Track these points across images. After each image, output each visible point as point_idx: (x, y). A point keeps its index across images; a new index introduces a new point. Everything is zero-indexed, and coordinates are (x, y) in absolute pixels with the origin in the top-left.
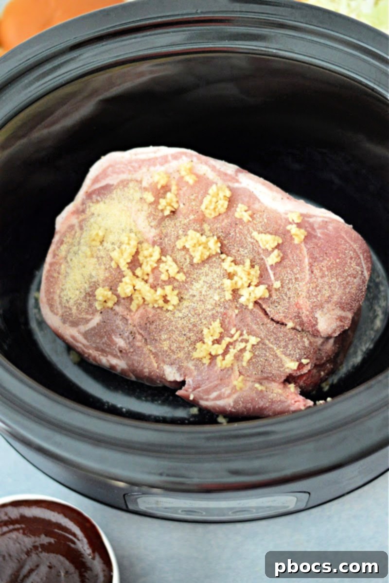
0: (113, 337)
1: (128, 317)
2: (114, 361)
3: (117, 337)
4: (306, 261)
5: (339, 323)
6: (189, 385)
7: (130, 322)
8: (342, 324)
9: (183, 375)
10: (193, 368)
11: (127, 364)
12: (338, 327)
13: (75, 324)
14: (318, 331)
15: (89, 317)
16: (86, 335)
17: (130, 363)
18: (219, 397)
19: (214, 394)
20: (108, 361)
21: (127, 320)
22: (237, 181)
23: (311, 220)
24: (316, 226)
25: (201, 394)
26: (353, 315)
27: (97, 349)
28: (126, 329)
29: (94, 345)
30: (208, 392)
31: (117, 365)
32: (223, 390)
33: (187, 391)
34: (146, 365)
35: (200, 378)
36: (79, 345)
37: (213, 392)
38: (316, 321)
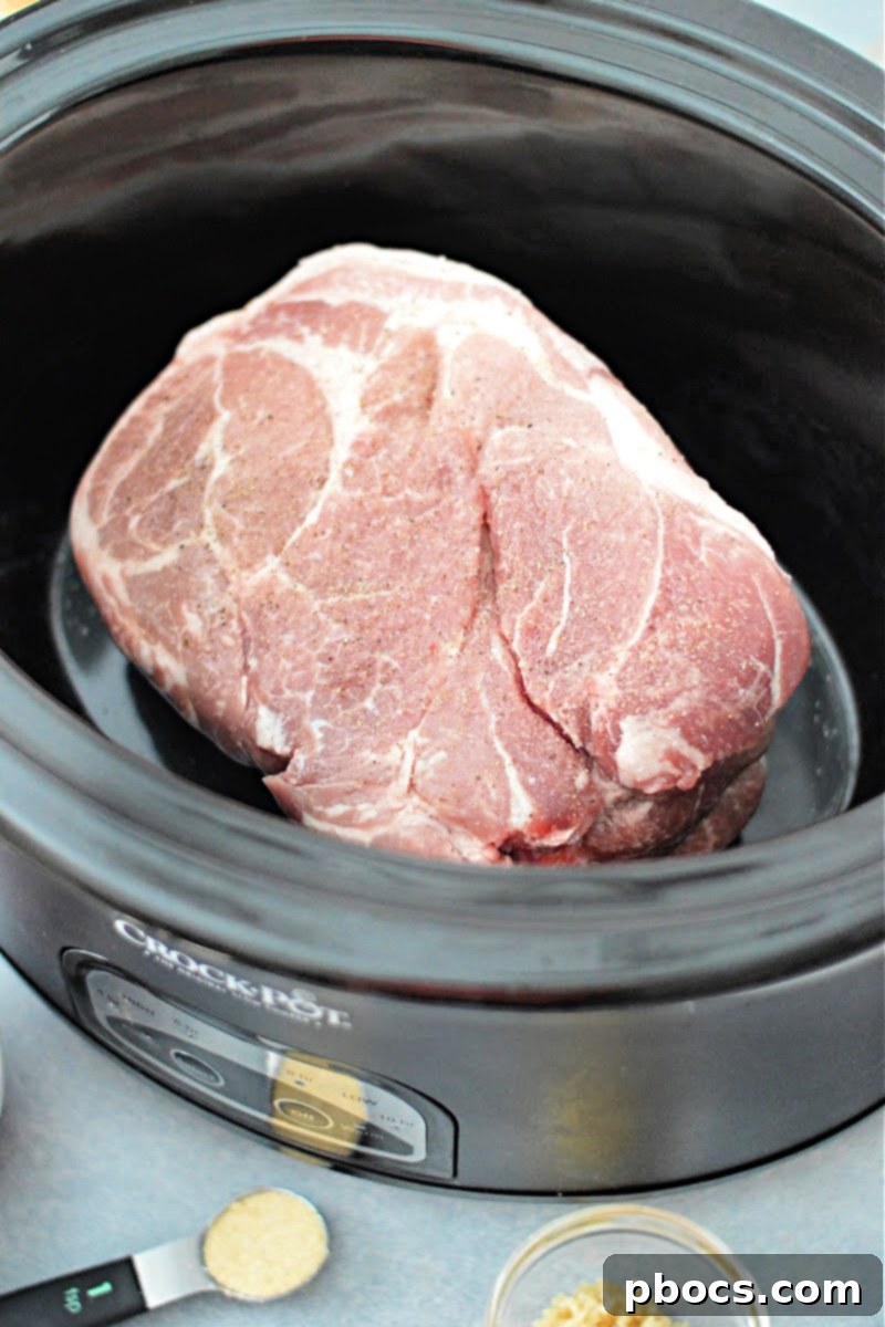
0: (184, 607)
1: (233, 578)
2: (165, 660)
3: (190, 610)
4: (651, 600)
5: (668, 767)
6: (295, 768)
7: (231, 588)
8: (675, 772)
9: (291, 743)
10: (319, 735)
11: (188, 676)
12: (663, 774)
13: (121, 553)
14: (614, 764)
15: (154, 547)
16: (132, 583)
17: (195, 674)
18: (347, 820)
19: (337, 810)
20: (153, 655)
21: (228, 582)
22: (584, 387)
23: (701, 522)
24: (705, 539)
25: (312, 799)
26: (709, 765)
27: (142, 622)
28: (216, 599)
29: (139, 611)
30: (329, 798)
31: (167, 670)
32: (362, 807)
33: (286, 780)
34: (225, 692)
35: (322, 762)
36: (111, 601)
37: (337, 803)
38: (618, 740)
